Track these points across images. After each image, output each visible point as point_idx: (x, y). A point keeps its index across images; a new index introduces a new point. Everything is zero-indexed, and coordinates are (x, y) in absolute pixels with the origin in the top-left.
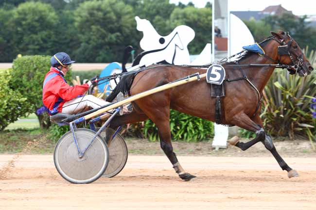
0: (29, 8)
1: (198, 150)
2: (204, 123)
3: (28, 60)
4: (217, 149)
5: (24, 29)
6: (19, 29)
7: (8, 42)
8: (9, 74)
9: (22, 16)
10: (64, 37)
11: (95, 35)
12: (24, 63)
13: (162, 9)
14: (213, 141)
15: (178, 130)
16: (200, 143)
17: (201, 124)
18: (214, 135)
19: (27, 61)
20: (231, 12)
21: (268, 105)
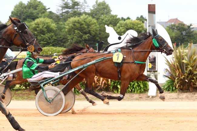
0: (41, 22)
1: (140, 98)
2: (144, 83)
4: (151, 97)
5: (38, 33)
6: (35, 32)
9: (37, 26)
10: (60, 37)
11: (76, 36)
14: (148, 93)
15: (129, 87)
16: (141, 94)
17: (142, 84)
18: (148, 90)
19: (46, 50)
20: (158, 22)
21: (178, 73)
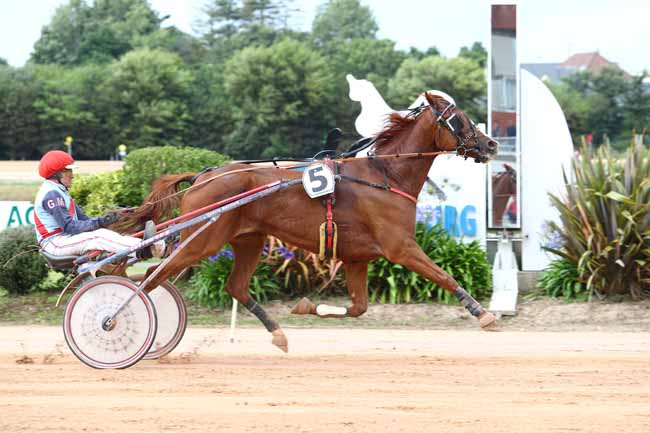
0: (142, 59)
1: (462, 318)
2: (474, 269)
3: (152, 156)
4: (498, 317)
7: (103, 121)
8: (116, 181)
10: (205, 112)
12: (145, 161)
13: (381, 61)
15: (426, 283)
17: (468, 272)
19: (150, 158)
21: (592, 235)
